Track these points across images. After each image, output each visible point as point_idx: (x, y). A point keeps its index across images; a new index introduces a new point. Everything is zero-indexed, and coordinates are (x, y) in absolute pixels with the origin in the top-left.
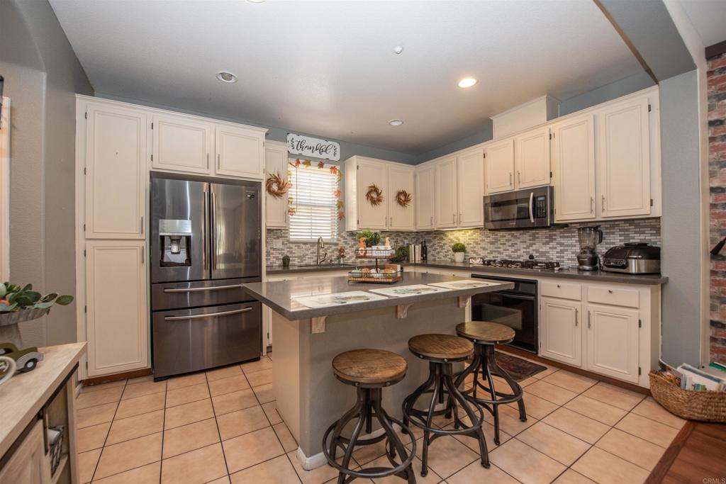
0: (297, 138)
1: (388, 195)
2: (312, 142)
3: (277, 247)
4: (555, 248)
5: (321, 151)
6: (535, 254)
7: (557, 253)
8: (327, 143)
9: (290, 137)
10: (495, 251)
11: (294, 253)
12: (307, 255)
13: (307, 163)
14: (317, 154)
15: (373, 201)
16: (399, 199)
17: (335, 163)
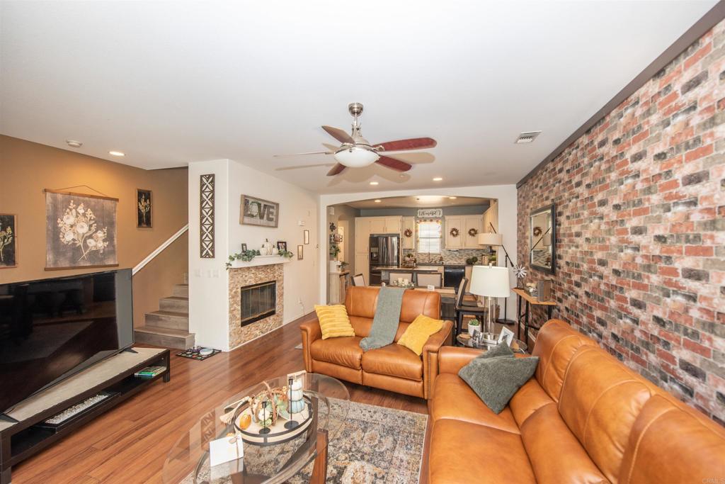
0: (422, 211)
1: (463, 231)
2: (430, 211)
5: (433, 214)
8: (436, 210)
9: (418, 211)
11: (420, 258)
12: (426, 259)
13: (425, 221)
14: (431, 216)
15: (454, 235)
16: (470, 233)
17: (440, 218)
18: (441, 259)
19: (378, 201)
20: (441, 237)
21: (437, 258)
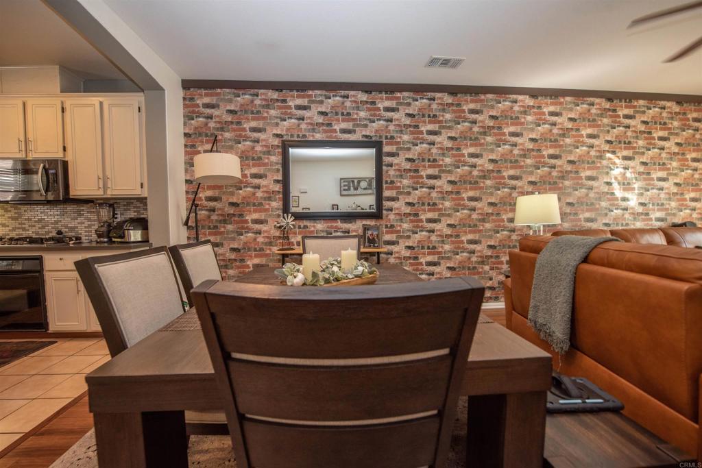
4: (84, 223)
6: (64, 230)
7: (85, 227)
10: (19, 228)
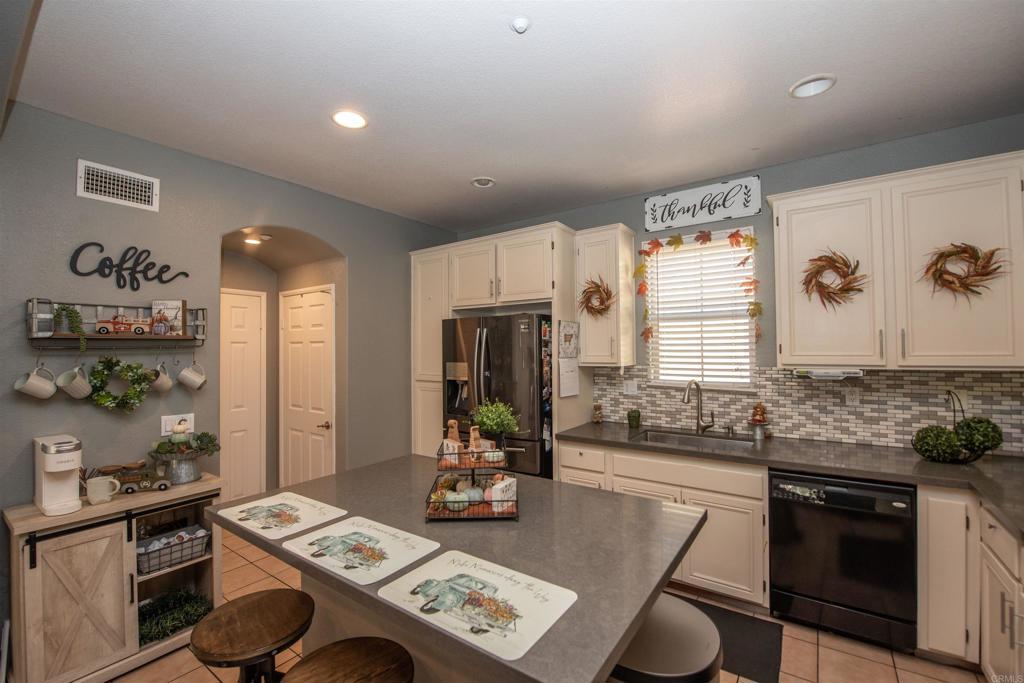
0: (659, 201)
2: (691, 197)
3: (630, 393)
5: (710, 206)
8: (725, 188)
9: (648, 206)
11: (660, 406)
12: (685, 410)
13: (676, 241)
14: (703, 217)
15: (827, 295)
16: (938, 274)
17: (744, 221)
18: (760, 418)
19: (350, 119)
20: (756, 311)
21: (738, 417)
